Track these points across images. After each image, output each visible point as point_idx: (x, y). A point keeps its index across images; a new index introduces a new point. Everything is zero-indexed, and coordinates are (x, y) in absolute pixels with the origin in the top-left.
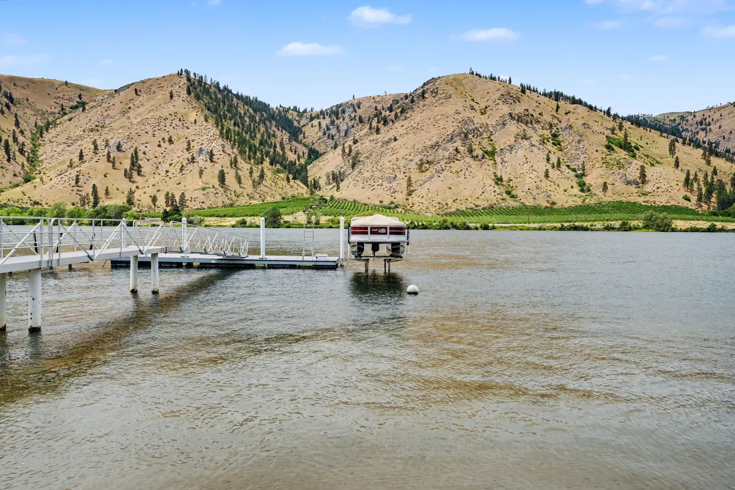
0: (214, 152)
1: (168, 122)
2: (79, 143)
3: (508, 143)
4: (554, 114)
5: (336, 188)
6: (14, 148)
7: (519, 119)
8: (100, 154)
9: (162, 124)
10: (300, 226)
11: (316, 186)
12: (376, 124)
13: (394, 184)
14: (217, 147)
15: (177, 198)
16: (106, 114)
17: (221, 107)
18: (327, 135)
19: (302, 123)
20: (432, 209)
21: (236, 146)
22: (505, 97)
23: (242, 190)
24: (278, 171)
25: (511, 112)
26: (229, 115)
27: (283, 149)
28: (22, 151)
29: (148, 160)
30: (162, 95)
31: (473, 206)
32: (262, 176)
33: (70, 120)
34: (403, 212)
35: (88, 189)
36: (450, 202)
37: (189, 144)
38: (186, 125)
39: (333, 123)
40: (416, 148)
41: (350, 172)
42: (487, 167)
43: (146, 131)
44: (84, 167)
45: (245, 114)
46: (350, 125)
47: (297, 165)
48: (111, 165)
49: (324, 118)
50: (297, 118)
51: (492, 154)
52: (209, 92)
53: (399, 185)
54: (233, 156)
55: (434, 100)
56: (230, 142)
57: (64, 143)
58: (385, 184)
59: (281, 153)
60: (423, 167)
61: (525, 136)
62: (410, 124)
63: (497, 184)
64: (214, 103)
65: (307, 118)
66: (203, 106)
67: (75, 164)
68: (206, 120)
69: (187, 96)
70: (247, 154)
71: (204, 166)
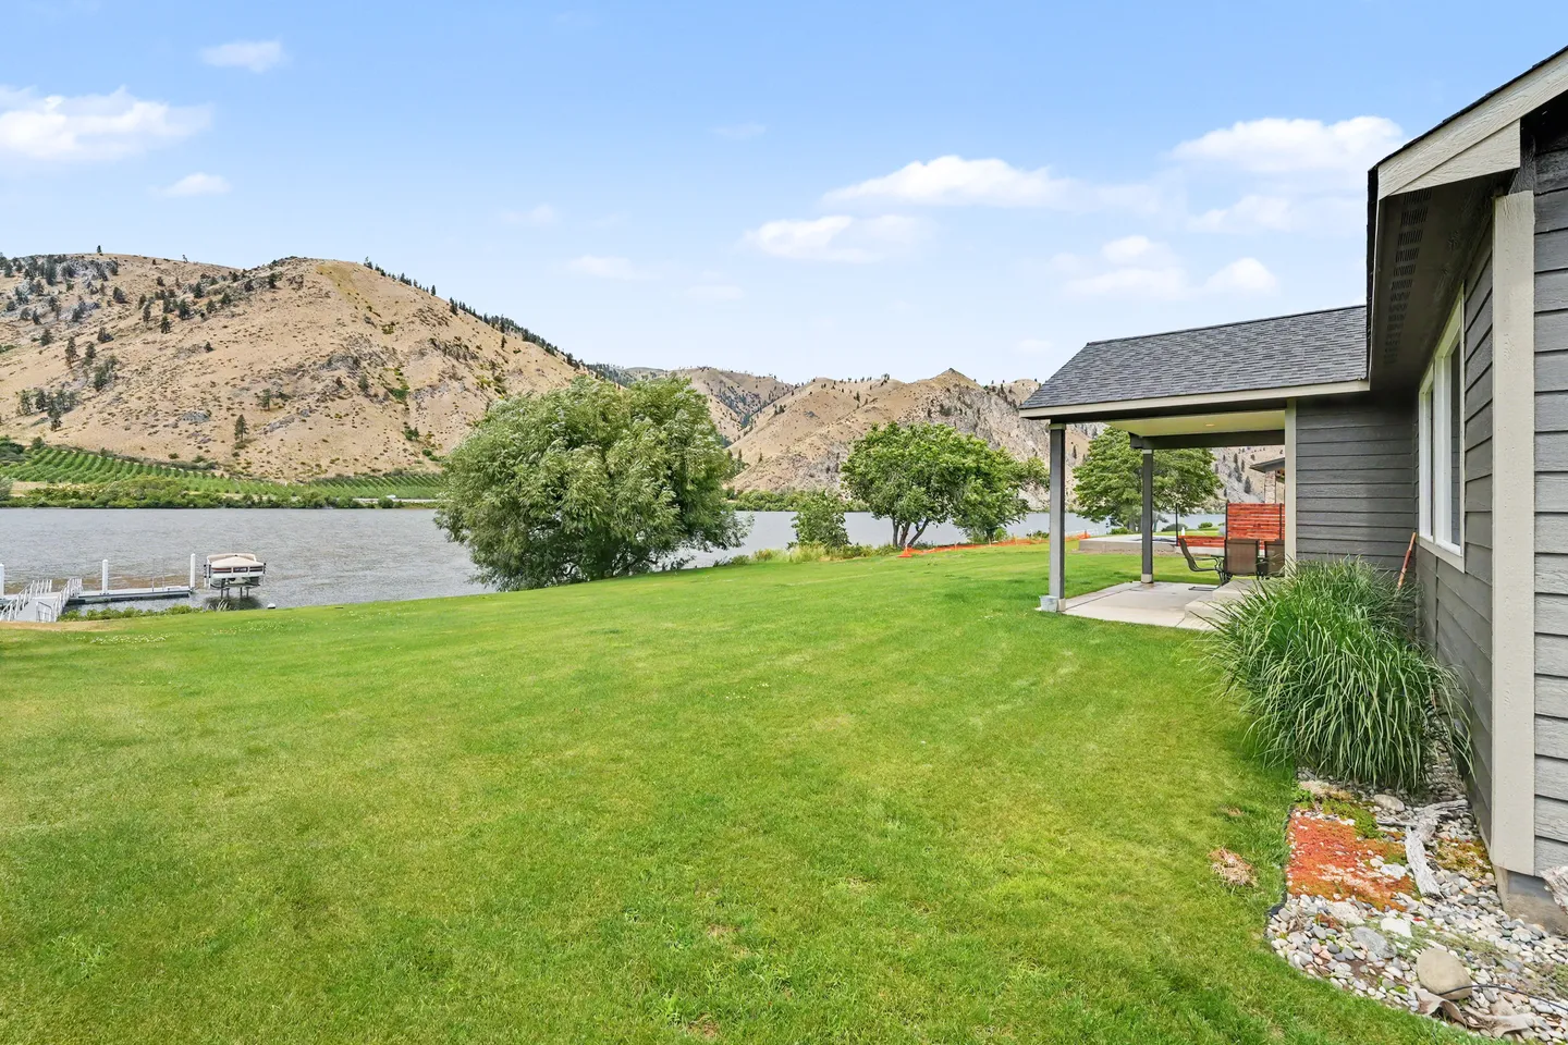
3: (428, 382)
4: (500, 351)
5: (49, 424)
7: (446, 351)
12: (161, 313)
13: (206, 427)
18: (18, 312)
20: (289, 473)
22: (425, 315)
25: (433, 337)
31: (368, 471)
34: (227, 476)
36: (324, 463)
39: (36, 289)
40: (255, 369)
41: (89, 394)
42: (392, 413)
46: (89, 301)
49: (9, 275)
51: (401, 395)
53: (217, 429)
55: (294, 296)
58: (183, 425)
60: (271, 403)
61: (454, 374)
62: (245, 326)
63: (410, 439)
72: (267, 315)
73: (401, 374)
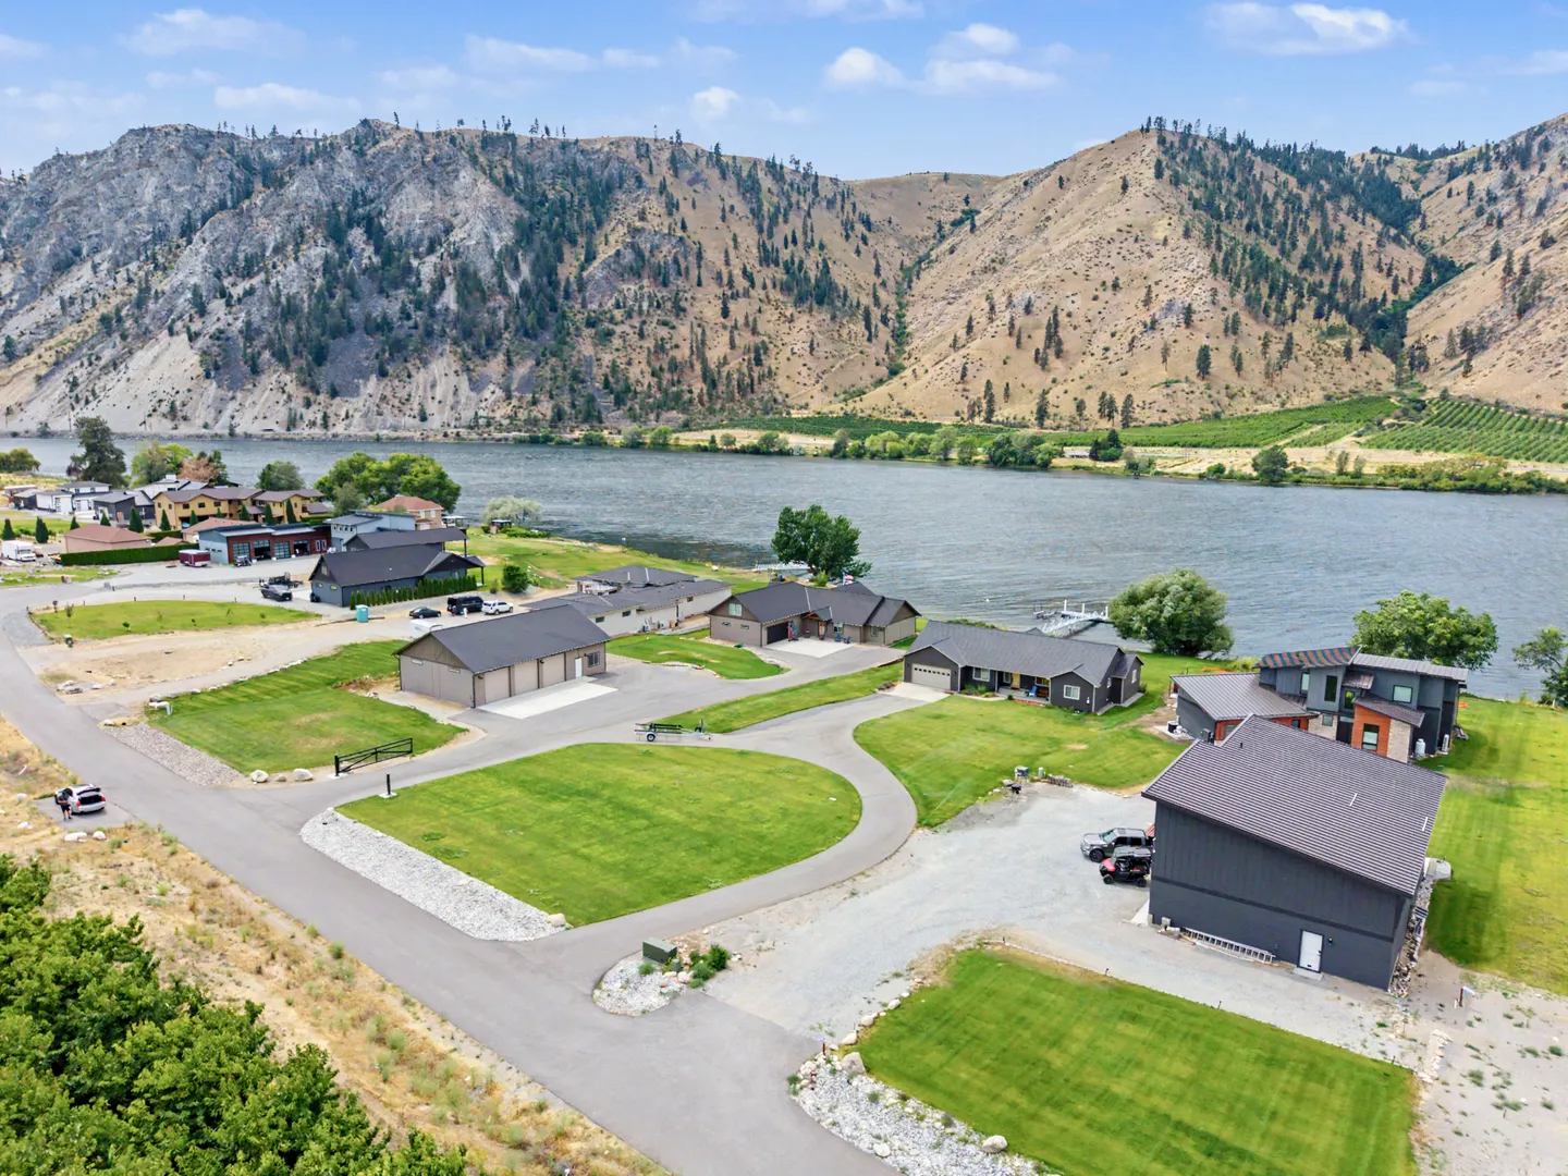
0: (1194, 307)
1: (1114, 248)
2: (966, 296)
5: (1462, 369)
6: (876, 313)
8: (998, 322)
9: (1103, 252)
10: (1320, 480)
11: (1420, 362)
14: (1202, 295)
15: (1119, 404)
16: (1008, 236)
17: (1225, 185)
18: (1486, 216)
19: (1425, 187)
21: (1242, 289)
23: (1241, 383)
24: (1332, 332)
26: (1239, 206)
27: (1358, 267)
28: (885, 320)
29: (1075, 328)
30: (1109, 184)
32: (1288, 351)
33: (952, 251)
35: (977, 390)
37: (1149, 293)
38: (1146, 249)
39: (1509, 182)
41: (1508, 325)
43: (1074, 269)
44: (974, 348)
45: (1277, 194)
47: (1389, 305)
48: (1013, 340)
50: (1414, 176)
52: (1201, 159)
54: (1231, 313)
56: (1230, 280)
57: (944, 298)
59: (1351, 280)
64: (1210, 183)
65: (1442, 172)
66: (1184, 199)
67: (961, 342)
68: (1187, 234)
69: (1154, 181)
70: (1263, 303)
71: (1173, 338)
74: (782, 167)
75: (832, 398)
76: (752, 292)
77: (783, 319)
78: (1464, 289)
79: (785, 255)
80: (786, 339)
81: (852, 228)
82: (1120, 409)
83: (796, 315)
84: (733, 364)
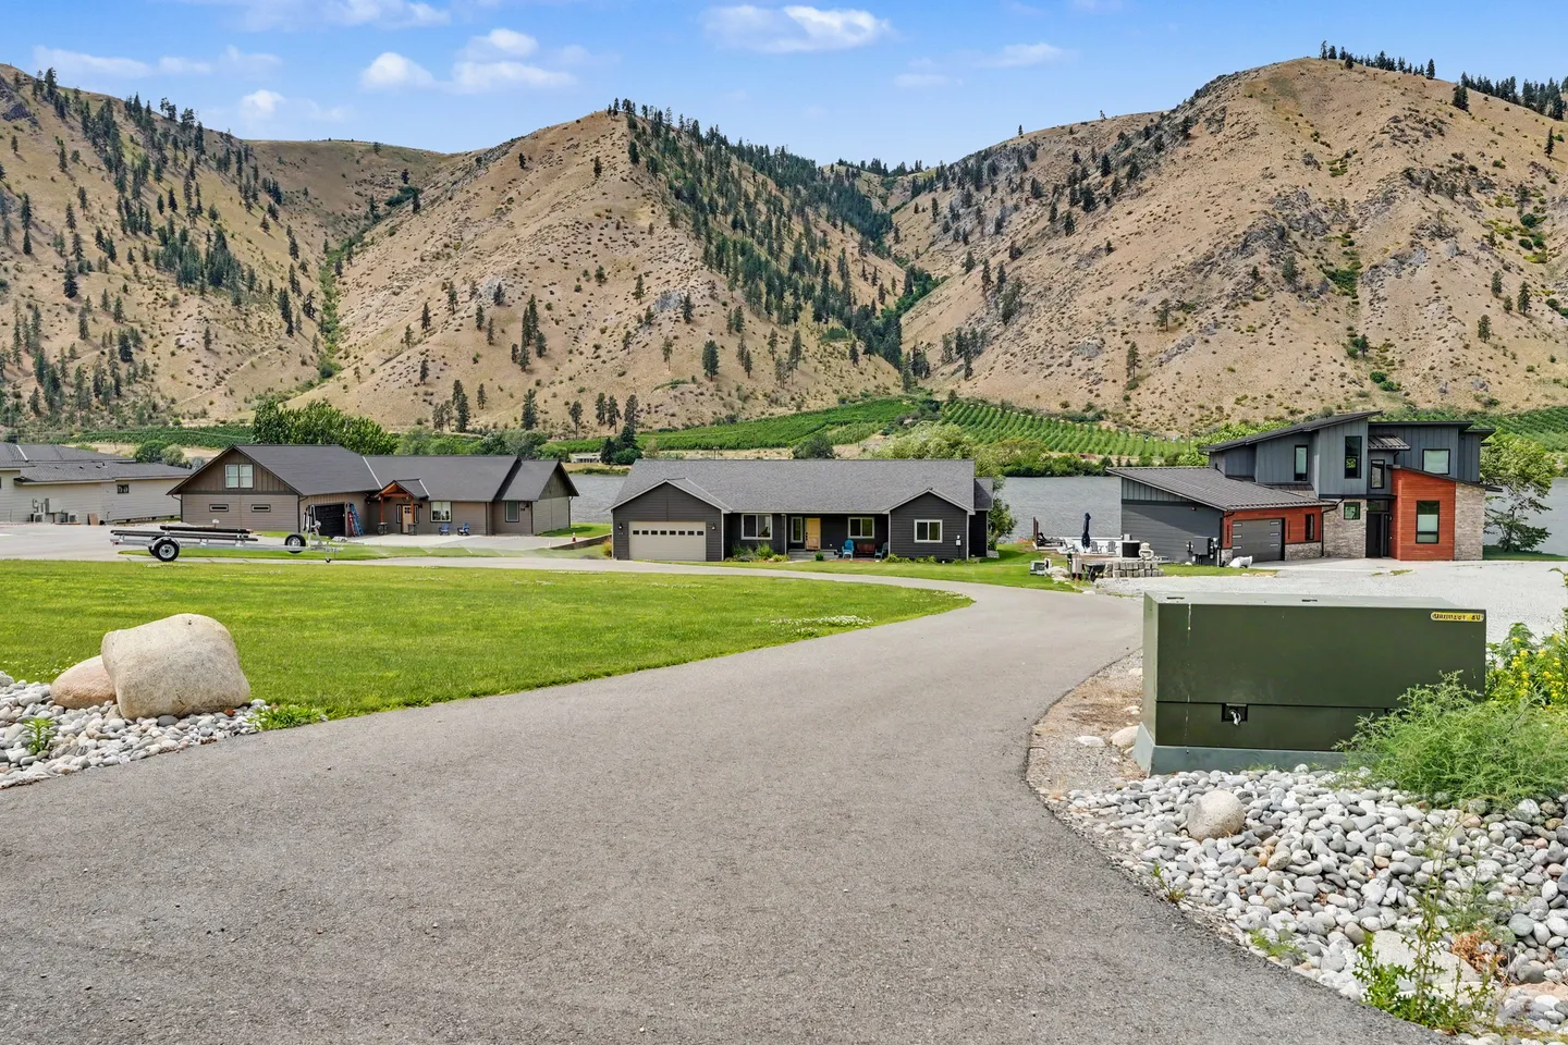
0: (693, 300)
1: (594, 234)
2: (416, 285)
3: (1393, 250)
4: (1542, 160)
5: (963, 372)
6: (296, 304)
7: (1432, 184)
8: (462, 314)
9: (581, 238)
11: (920, 367)
12: (1067, 207)
13: (1098, 363)
14: (700, 288)
15: (622, 408)
16: (462, 218)
17: (705, 180)
18: (952, 232)
19: (893, 203)
20: (1183, 421)
21: (740, 283)
22: (1400, 126)
23: (752, 384)
24: (834, 335)
25: (1412, 164)
26: (721, 202)
27: (845, 275)
28: (308, 310)
29: (557, 323)
30: (580, 166)
31: (1284, 413)
32: (796, 350)
33: (391, 233)
34: (1114, 429)
35: (444, 392)
36: (1228, 404)
37: (640, 285)
38: (630, 237)
39: (967, 200)
40: (1156, 272)
41: (998, 331)
42: (1331, 314)
43: (550, 256)
44: (433, 343)
45: (757, 195)
46: (1010, 203)
47: (878, 314)
48: (484, 335)
49: (946, 188)
50: (881, 191)
51: (1346, 280)
52: (676, 149)
53: (1110, 365)
54: (733, 307)
55: (1213, 144)
56: (727, 274)
57: (385, 288)
58: (1078, 362)
59: (841, 284)
60: (1170, 319)
61: (1440, 229)
62: (1149, 208)
63: (1352, 355)
64: (689, 175)
65: (905, 190)
66: (664, 188)
67: (416, 336)
68: (674, 222)
69: (631, 166)
70: (764, 300)
71: (674, 334)
72: (1178, 183)
73: (1351, 244)
74: (148, 110)
75: (243, 405)
76: (112, 266)
77: (161, 301)
78: (948, 298)
79: (158, 221)
80: (168, 327)
81: (255, 197)
82: (622, 413)
83: (182, 297)
84: (88, 357)
